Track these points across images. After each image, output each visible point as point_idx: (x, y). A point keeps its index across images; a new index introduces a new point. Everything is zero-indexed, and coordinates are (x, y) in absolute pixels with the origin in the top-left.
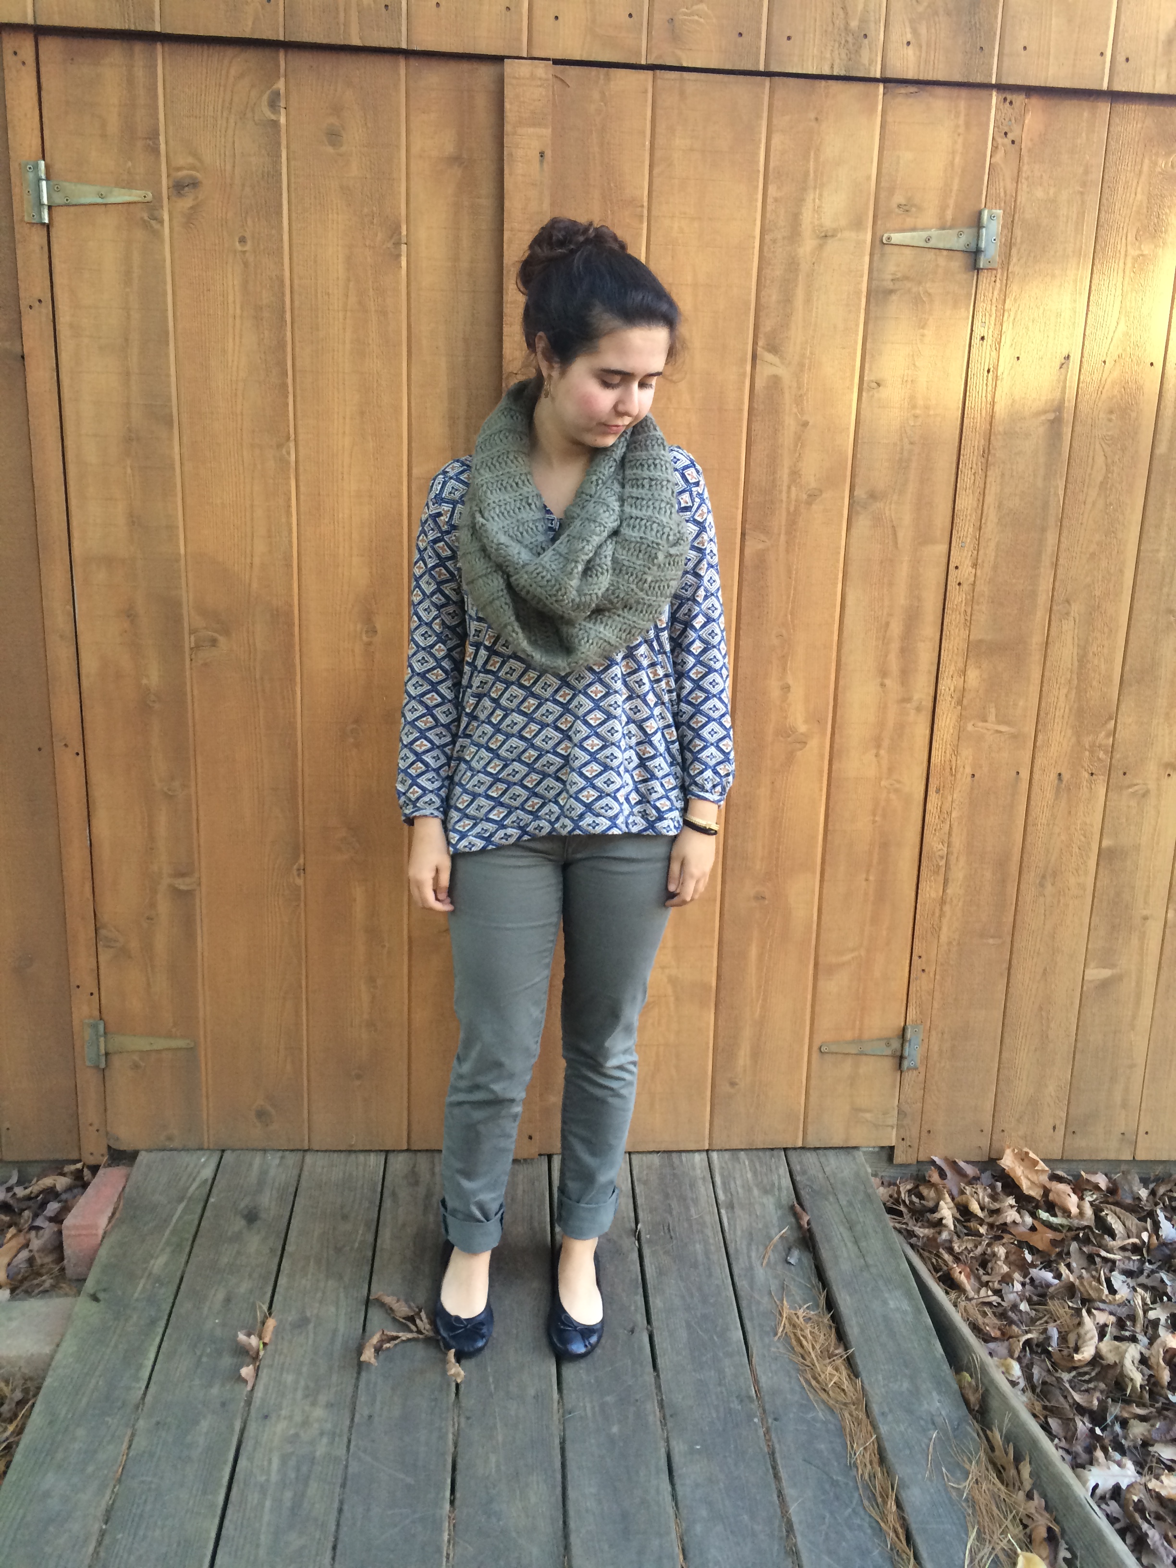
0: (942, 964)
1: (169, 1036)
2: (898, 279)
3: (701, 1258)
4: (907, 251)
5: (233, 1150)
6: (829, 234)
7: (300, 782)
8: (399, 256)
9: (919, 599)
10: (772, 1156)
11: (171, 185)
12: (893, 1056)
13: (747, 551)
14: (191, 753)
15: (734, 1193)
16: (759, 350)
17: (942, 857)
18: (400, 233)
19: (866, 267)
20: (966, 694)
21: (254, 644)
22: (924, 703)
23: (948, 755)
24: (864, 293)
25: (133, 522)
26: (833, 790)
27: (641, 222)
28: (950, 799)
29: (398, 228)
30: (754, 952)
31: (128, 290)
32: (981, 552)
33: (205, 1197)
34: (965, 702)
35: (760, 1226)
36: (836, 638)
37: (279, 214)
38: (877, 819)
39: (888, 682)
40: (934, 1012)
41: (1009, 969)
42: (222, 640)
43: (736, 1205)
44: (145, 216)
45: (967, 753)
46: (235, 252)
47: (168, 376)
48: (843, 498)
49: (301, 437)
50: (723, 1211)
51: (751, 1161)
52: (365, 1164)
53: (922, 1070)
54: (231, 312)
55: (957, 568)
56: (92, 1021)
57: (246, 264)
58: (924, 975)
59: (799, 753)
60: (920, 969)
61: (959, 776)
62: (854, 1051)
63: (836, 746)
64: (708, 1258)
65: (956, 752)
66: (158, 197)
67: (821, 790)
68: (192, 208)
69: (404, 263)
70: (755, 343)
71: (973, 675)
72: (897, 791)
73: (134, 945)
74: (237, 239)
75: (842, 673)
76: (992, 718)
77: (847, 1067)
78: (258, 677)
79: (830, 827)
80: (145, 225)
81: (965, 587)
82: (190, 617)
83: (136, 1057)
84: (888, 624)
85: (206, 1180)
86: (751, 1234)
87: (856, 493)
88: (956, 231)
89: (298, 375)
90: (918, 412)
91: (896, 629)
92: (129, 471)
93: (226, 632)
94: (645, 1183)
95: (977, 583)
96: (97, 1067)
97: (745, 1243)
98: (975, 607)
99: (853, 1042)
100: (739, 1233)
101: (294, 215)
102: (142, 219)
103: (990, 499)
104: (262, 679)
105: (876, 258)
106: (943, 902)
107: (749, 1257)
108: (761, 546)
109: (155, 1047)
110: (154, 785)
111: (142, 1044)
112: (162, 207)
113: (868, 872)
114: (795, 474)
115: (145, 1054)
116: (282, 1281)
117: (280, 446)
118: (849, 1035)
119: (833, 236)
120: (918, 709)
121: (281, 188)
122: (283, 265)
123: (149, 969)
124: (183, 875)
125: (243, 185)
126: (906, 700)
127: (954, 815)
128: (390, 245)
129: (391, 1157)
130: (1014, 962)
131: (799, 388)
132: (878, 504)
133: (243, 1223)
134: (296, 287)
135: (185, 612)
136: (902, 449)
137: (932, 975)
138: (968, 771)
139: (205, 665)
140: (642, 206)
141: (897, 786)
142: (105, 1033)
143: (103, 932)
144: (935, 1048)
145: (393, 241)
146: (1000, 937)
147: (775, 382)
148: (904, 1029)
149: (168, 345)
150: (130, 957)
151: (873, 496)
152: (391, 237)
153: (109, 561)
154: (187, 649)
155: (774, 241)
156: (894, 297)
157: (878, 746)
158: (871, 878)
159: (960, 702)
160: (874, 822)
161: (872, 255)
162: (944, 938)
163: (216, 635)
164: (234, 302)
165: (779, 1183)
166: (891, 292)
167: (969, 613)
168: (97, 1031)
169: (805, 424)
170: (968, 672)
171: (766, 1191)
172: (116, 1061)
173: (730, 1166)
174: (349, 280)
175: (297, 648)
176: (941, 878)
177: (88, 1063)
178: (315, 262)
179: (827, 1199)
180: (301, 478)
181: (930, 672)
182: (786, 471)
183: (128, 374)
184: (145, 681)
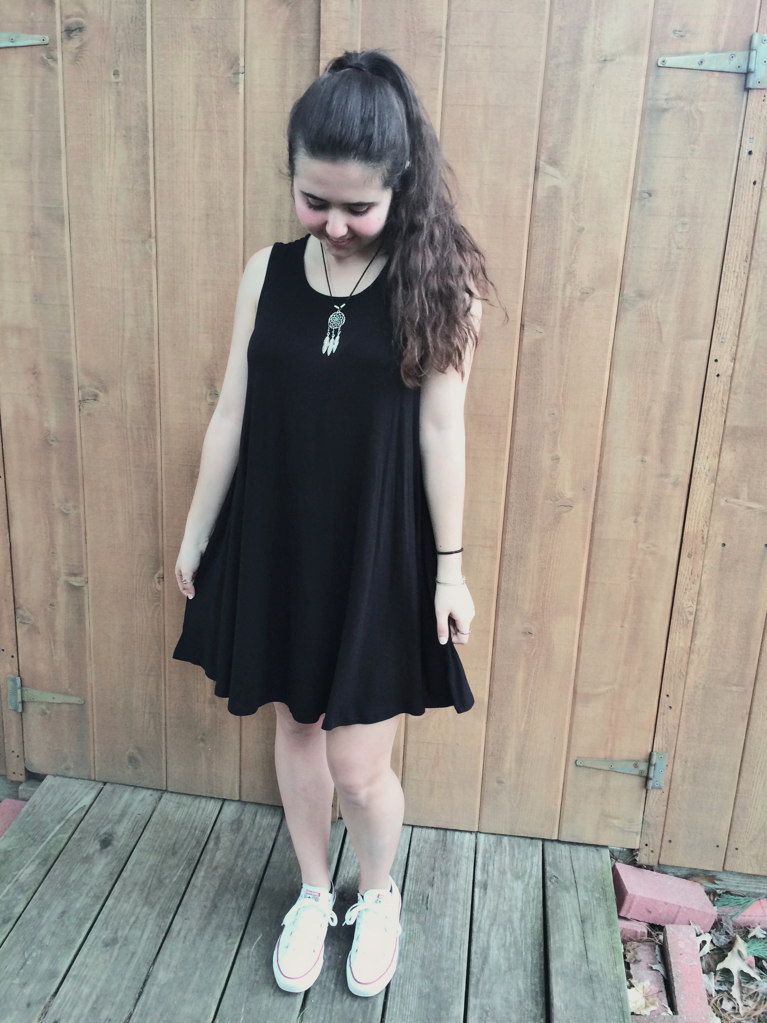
0: (688, 704)
1: (66, 693)
2: (671, 99)
3: (447, 931)
4: (682, 73)
5: (112, 783)
6: (609, 58)
7: (159, 509)
8: (237, 84)
9: (680, 389)
10: (531, 845)
11: (63, 30)
12: (640, 775)
13: (525, 341)
14: (81, 482)
15: (491, 875)
16: (542, 164)
17: (691, 613)
18: (239, 64)
19: (642, 88)
20: (720, 473)
21: (126, 401)
22: (680, 479)
23: (701, 525)
24: (640, 112)
25: (36, 300)
26: (594, 549)
27: (440, 51)
28: (701, 563)
29: (237, 59)
30: (520, 677)
31: (31, 115)
32: (739, 349)
33: (78, 820)
34: (719, 480)
35: (505, 908)
36: (602, 419)
37: (144, 51)
38: (633, 575)
39: (648, 459)
40: (679, 743)
41: (750, 714)
42: (101, 395)
43: (489, 887)
44: (44, 55)
45: (718, 525)
46: (110, 83)
47: (60, 184)
48: (613, 296)
49: (160, 234)
50: (477, 890)
51: (512, 847)
52: (204, 810)
53: (666, 790)
54: (107, 132)
55: (716, 361)
56: (12, 676)
57: (119, 93)
58: (670, 711)
59: (565, 515)
60: (667, 706)
61: (710, 545)
62: (606, 767)
63: (599, 512)
64: (453, 932)
65: (708, 523)
66: (53, 40)
67: (584, 548)
68: (78, 48)
69: (241, 90)
70: (538, 157)
71: (728, 456)
72: (652, 553)
73: (42, 624)
74: (112, 73)
75: (606, 449)
76: (744, 495)
77: (598, 780)
78: (128, 426)
79: (591, 580)
80: (44, 63)
81: (725, 379)
82: (78, 377)
83: (44, 707)
84: (649, 409)
85: (85, 806)
86: (496, 915)
87: (625, 292)
88: (729, 53)
89: (158, 184)
90: (686, 220)
91: (657, 412)
92: (33, 259)
93: (106, 390)
94: (418, 856)
95: (736, 375)
96: (16, 710)
97: (488, 922)
98: (732, 396)
99: (605, 760)
100: (485, 913)
101: (155, 52)
102: (42, 58)
103: (751, 300)
104: (131, 427)
105: (651, 79)
106: (690, 651)
107: (489, 936)
108: (538, 336)
109: (55, 701)
110: (53, 505)
111: (48, 697)
112: (56, 48)
113: (623, 622)
114: (570, 274)
115: (50, 705)
116: (110, 902)
117: (144, 242)
118: (602, 754)
119: (612, 60)
120: (675, 484)
121: (146, 29)
122: (146, 92)
123: (52, 643)
124: (75, 575)
125: (117, 28)
126: (664, 475)
127: (704, 577)
128: (230, 74)
129: (226, 804)
130: (755, 709)
131: (577, 197)
132: (645, 302)
133: (98, 847)
134: (156, 112)
135: (74, 372)
136: (670, 253)
137: (678, 711)
138: (720, 541)
139: (89, 414)
140: (441, 37)
141: (653, 549)
142: (22, 686)
143: (20, 612)
144: (678, 772)
145: (232, 71)
146: (743, 686)
147: (555, 191)
148: (651, 755)
149: (61, 159)
150: (39, 633)
151: (641, 295)
152: (232, 67)
153: (19, 330)
154: (76, 401)
155: (558, 66)
156: (667, 115)
157: (637, 514)
158: (626, 625)
159: (714, 480)
160: (630, 578)
161: (647, 76)
162: (690, 681)
163: (97, 391)
164: (110, 123)
165: (531, 870)
166: (665, 110)
167: (726, 402)
168: (16, 684)
169: (581, 230)
170: (723, 454)
171: (517, 877)
172: (30, 708)
173: (493, 849)
174: (197, 105)
175: (157, 405)
176: (690, 630)
177: (10, 707)
178: (172, 90)
179: (569, 892)
180: (160, 268)
181: (687, 452)
182: (562, 271)
183: (32, 183)
184: (46, 425)
